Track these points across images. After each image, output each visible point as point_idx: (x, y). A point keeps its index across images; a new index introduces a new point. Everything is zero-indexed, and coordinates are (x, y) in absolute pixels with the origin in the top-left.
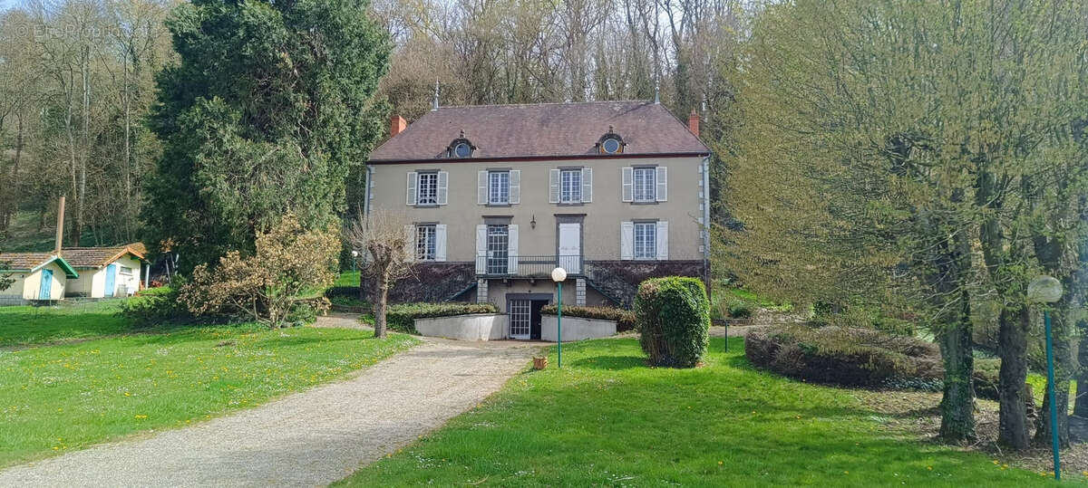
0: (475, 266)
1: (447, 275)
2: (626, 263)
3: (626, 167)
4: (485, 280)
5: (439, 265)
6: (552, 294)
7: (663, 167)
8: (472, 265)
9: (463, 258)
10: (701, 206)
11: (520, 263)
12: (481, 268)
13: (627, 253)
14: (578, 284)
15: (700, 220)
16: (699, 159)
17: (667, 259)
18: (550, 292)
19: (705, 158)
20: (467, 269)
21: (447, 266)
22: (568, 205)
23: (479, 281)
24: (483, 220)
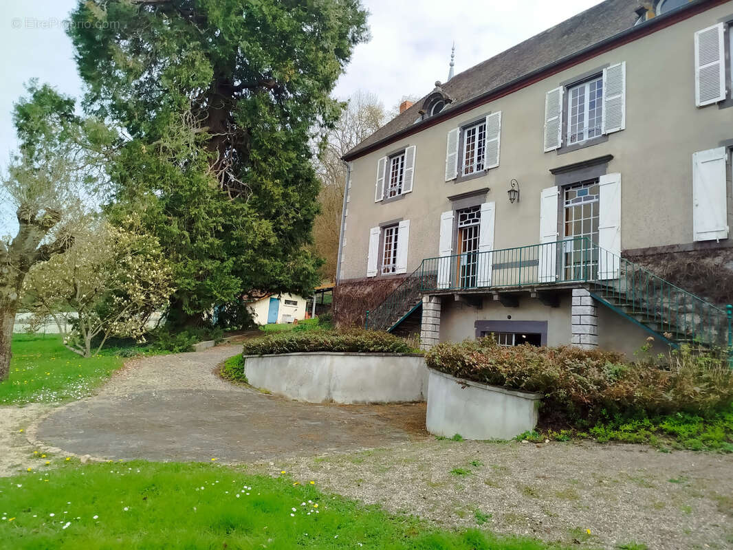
0: (436, 276)
2: (709, 248)
3: (706, 28)
4: (430, 297)
5: (402, 279)
6: (545, 324)
8: (434, 277)
11: (495, 267)
12: (442, 281)
13: (710, 225)
14: (575, 301)
23: (424, 300)
24: (451, 204)
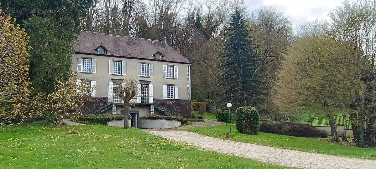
0: (108, 99)
1: (96, 102)
2: (165, 100)
3: (165, 65)
4: (115, 105)
5: (92, 98)
7: (176, 66)
9: (103, 96)
10: (188, 81)
12: (110, 100)
13: (165, 96)
14: (151, 107)
15: (188, 86)
16: (187, 65)
17: (178, 99)
18: (138, 110)
19: (189, 65)
20: (104, 100)
21: (96, 99)
22: (144, 77)
23: (113, 105)
24: (111, 81)
